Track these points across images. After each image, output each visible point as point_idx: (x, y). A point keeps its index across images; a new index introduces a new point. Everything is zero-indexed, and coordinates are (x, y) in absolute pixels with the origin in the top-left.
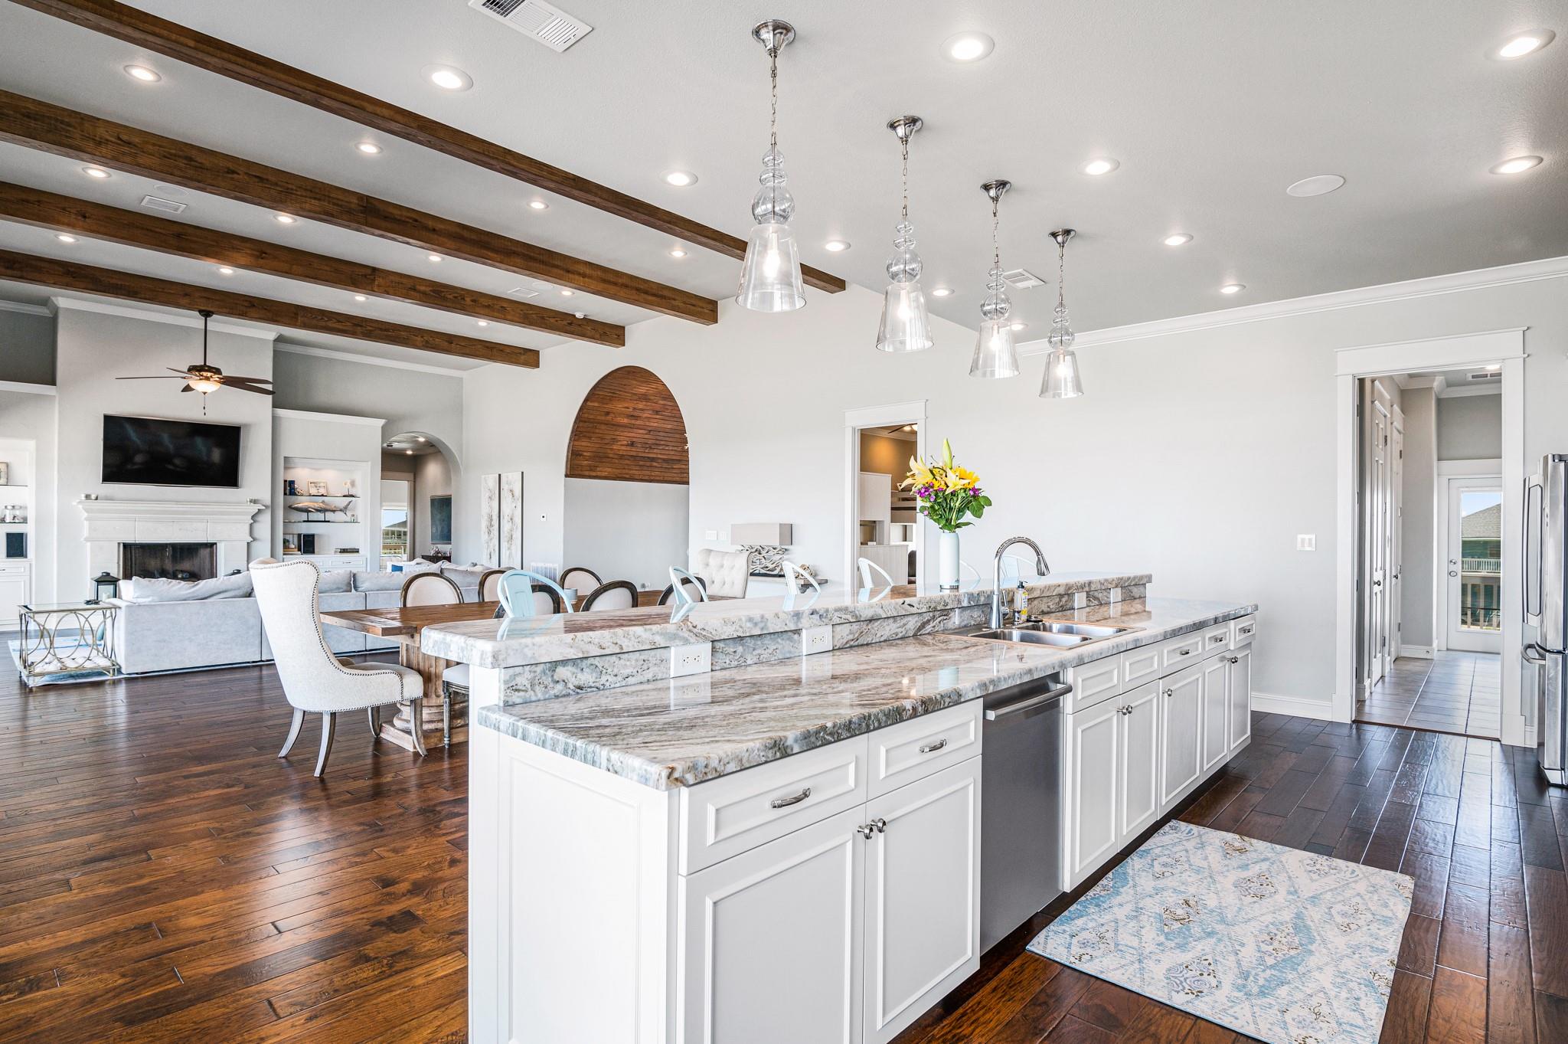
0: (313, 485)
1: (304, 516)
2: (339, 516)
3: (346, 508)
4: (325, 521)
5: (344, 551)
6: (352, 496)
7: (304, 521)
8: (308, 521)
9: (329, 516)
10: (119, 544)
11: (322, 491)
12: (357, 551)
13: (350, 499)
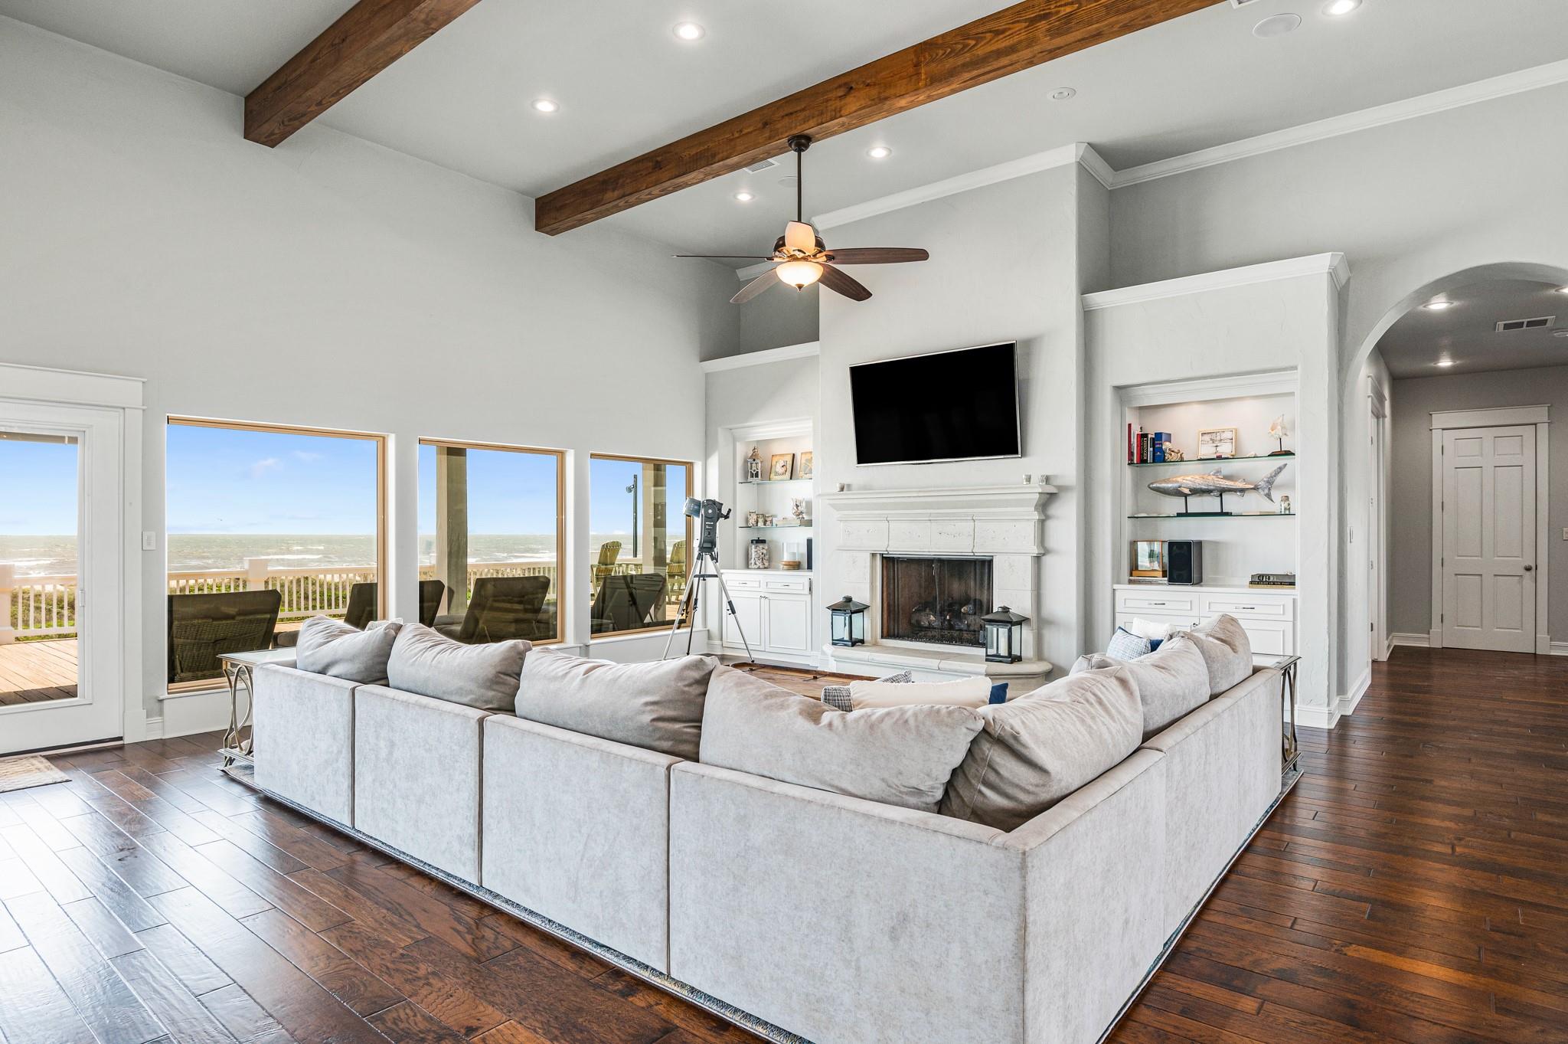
0: (1207, 438)
1: (1176, 505)
2: (1254, 502)
3: (1270, 482)
4: (1222, 514)
5: (1260, 580)
6: (1288, 453)
7: (1179, 515)
8: (1187, 514)
9: (1231, 502)
10: (874, 555)
11: (1226, 449)
12: (1288, 581)
13: (1280, 461)
